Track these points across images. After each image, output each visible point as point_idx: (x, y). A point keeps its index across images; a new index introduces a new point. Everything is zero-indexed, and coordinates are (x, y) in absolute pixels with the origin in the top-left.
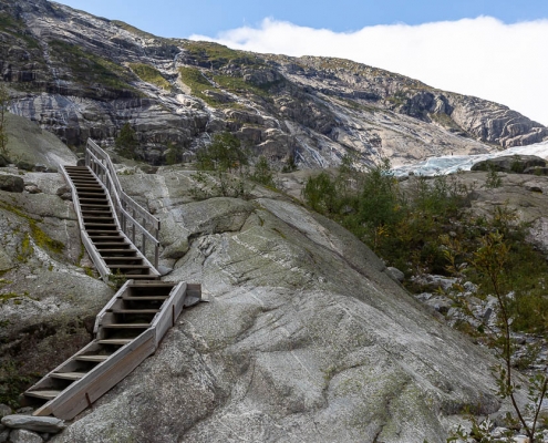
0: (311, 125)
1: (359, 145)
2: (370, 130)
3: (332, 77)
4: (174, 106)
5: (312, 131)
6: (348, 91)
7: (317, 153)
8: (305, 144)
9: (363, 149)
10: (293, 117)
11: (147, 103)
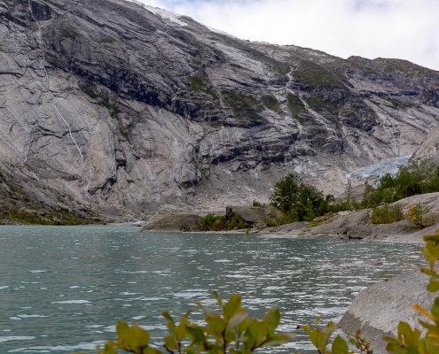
0: (359, 127)
1: (384, 138)
2: (396, 126)
3: (390, 79)
4: (282, 127)
5: (358, 131)
6: (397, 91)
7: (356, 147)
8: (351, 142)
9: (386, 141)
10: (348, 123)
11: (269, 127)
